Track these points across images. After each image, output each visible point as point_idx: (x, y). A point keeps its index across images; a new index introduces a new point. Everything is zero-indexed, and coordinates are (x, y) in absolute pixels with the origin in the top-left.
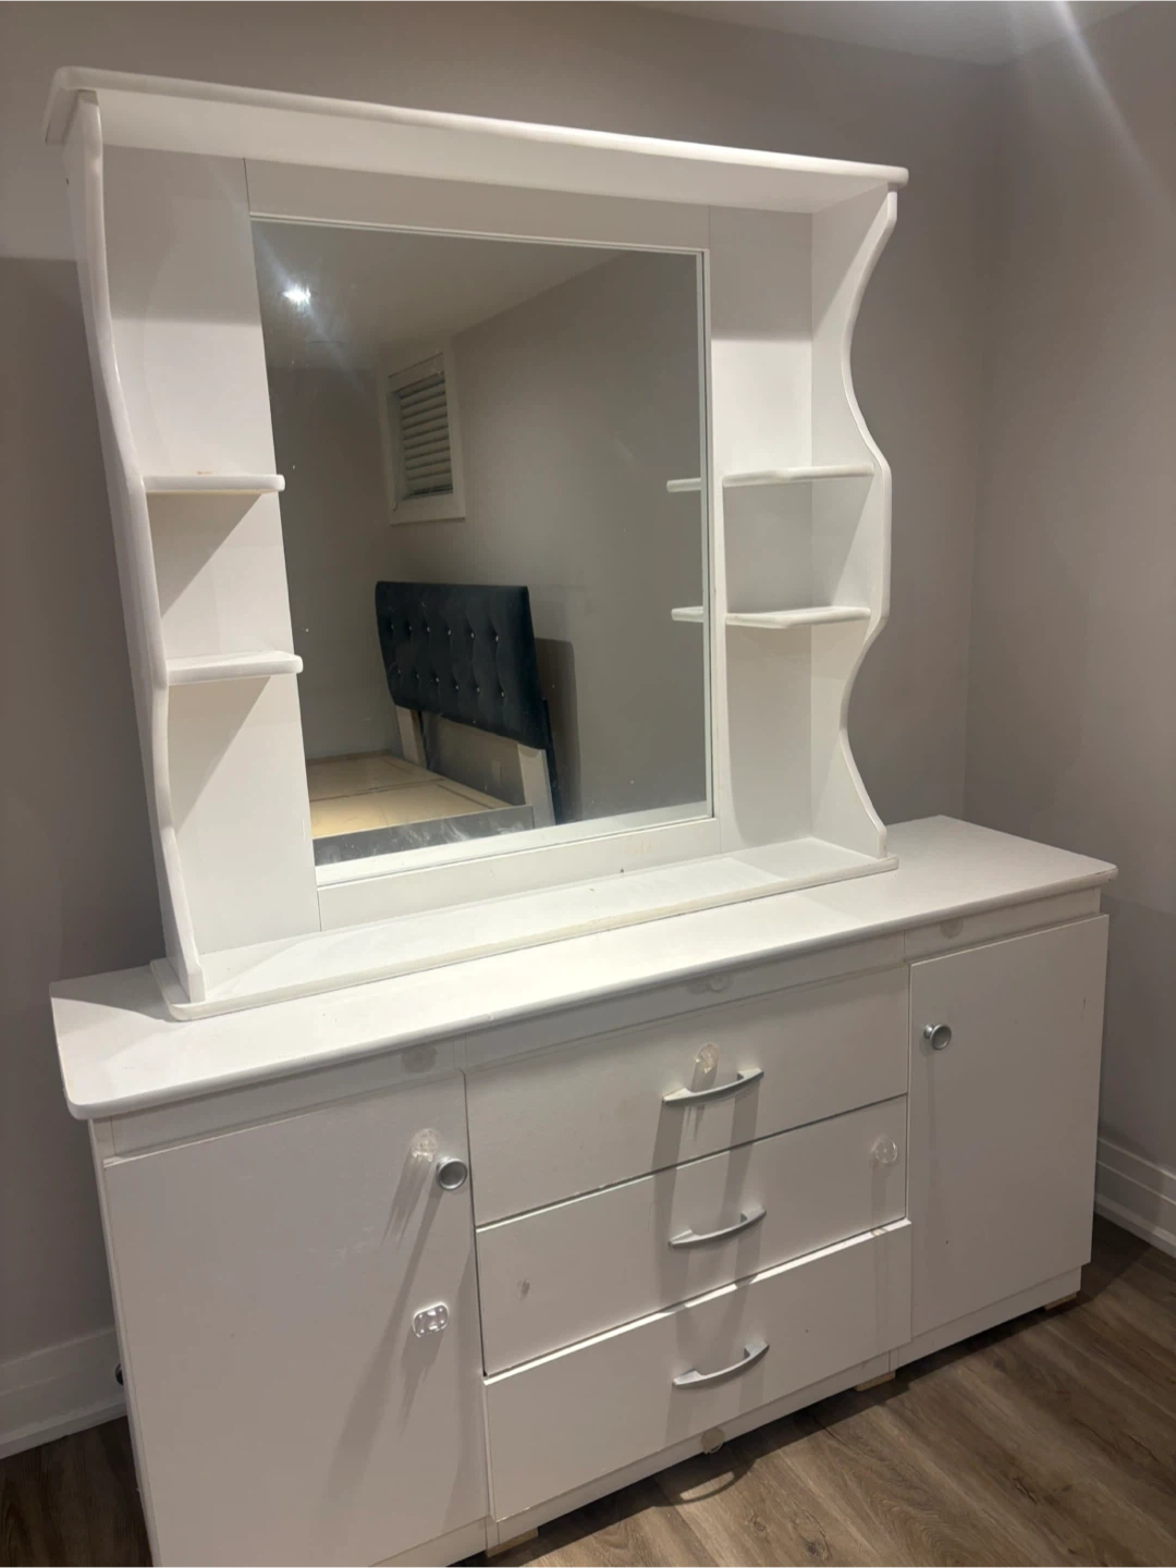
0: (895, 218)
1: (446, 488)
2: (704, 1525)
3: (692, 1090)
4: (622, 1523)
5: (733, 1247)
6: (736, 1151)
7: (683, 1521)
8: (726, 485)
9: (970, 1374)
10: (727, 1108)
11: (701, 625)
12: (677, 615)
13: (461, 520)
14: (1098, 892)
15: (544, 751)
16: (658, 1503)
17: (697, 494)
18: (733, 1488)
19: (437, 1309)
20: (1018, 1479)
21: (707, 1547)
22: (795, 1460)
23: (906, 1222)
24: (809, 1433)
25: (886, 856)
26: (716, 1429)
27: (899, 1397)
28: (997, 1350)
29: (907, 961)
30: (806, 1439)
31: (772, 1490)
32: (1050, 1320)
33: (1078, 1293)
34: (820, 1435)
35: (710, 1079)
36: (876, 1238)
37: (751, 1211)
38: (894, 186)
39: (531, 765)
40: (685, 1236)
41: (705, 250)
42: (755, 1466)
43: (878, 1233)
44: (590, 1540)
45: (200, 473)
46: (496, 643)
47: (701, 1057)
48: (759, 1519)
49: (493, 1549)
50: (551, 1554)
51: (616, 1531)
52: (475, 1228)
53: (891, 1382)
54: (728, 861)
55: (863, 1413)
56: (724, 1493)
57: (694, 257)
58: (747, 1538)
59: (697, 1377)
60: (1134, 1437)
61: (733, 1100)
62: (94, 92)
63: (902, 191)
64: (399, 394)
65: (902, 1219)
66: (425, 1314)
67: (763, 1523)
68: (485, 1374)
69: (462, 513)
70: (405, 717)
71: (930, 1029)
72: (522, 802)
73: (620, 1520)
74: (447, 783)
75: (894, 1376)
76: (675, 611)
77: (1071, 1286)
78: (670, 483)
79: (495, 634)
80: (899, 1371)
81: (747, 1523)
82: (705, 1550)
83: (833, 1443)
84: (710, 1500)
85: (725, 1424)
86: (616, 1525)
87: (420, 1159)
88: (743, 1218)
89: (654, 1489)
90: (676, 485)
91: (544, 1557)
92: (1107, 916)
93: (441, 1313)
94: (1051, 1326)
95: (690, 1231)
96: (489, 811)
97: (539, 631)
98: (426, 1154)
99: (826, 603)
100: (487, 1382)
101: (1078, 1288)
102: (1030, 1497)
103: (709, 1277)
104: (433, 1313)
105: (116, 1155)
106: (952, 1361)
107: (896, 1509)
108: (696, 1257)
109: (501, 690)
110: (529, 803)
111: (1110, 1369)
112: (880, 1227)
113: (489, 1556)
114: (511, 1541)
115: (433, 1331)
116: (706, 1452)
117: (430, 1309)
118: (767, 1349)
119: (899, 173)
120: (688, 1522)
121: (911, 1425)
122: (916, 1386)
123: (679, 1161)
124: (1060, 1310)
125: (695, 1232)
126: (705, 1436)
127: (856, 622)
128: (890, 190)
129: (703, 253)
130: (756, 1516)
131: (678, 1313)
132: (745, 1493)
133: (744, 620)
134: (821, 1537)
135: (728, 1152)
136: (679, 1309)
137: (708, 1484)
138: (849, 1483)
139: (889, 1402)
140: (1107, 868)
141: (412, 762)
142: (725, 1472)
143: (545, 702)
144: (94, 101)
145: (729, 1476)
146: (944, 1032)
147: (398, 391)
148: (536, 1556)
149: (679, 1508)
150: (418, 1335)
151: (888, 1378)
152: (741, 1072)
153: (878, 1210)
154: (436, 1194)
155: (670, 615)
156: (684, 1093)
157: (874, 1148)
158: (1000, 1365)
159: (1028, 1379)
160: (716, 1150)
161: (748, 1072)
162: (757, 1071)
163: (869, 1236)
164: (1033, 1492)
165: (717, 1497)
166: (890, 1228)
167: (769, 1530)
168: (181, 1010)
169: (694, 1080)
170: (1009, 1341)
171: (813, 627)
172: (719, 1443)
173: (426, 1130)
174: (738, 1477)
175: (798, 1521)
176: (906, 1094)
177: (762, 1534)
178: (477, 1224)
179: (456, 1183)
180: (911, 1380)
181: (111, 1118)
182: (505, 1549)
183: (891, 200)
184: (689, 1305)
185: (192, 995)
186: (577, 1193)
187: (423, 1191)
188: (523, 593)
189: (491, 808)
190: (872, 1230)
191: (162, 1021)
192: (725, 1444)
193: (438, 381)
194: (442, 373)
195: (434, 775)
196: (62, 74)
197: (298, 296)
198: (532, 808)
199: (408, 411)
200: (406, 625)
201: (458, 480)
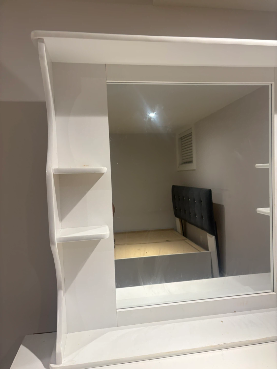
1: (191, 162)
11: (269, 216)
12: (259, 211)
13: (195, 170)
15: (215, 236)
39: (211, 240)
41: (273, 83)
46: (202, 204)
57: (268, 86)
62: (43, 39)
64: (181, 139)
69: (195, 168)
70: (178, 221)
72: (208, 250)
74: (188, 241)
76: (258, 209)
78: (257, 165)
79: (201, 202)
90: (258, 166)
96: (199, 252)
97: (214, 201)
109: (202, 217)
110: (210, 251)
129: (272, 84)
141: (178, 232)
143: (216, 222)
144: (42, 41)
155: (256, 211)
188: (210, 191)
189: (200, 251)
193: (190, 134)
194: (192, 133)
195: (184, 238)
196: (33, 33)
197: (152, 115)
198: (210, 252)
199: (183, 143)
200: (179, 197)
201: (194, 160)
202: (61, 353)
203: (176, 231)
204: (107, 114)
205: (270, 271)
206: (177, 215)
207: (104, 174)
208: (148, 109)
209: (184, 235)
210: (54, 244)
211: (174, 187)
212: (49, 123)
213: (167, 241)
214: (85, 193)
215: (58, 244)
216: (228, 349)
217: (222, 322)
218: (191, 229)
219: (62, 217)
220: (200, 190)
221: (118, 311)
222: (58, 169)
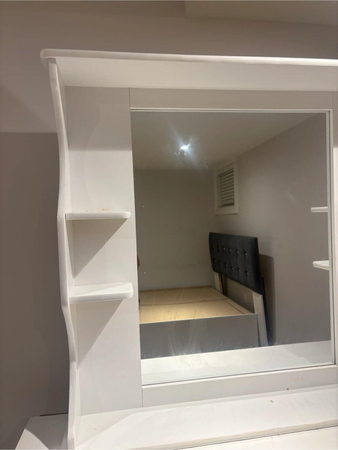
1: (232, 204)
11: (328, 271)
12: (316, 265)
13: (237, 214)
15: (262, 295)
17: (326, 214)
39: (257, 300)
41: (331, 110)
46: (246, 256)
57: (325, 114)
62: (55, 59)
64: (220, 176)
69: (237, 212)
72: (254, 312)
74: (229, 301)
76: (315, 262)
78: (312, 208)
79: (245, 253)
90: (314, 209)
96: (243, 315)
109: (247, 272)
110: (256, 313)
129: (329, 111)
141: (217, 290)
143: (263, 278)
144: (54, 61)
155: (312, 265)
188: (255, 240)
193: (231, 171)
194: (233, 169)
195: (224, 297)
196: (42, 52)
197: (185, 148)
198: (257, 315)
199: (222, 181)
200: (218, 247)
201: (236, 201)
202: (73, 440)
203: (215, 288)
204: (131, 148)
205: (330, 339)
206: (215, 269)
207: (127, 220)
208: (180, 141)
209: (224, 294)
210: (66, 305)
211: (211, 235)
212: (61, 159)
213: (204, 301)
214: (103, 243)
215: (70, 305)
216: (279, 435)
217: (272, 401)
218: (233, 286)
219: (75, 273)
220: (243, 238)
221: (143, 387)
222: (71, 215)
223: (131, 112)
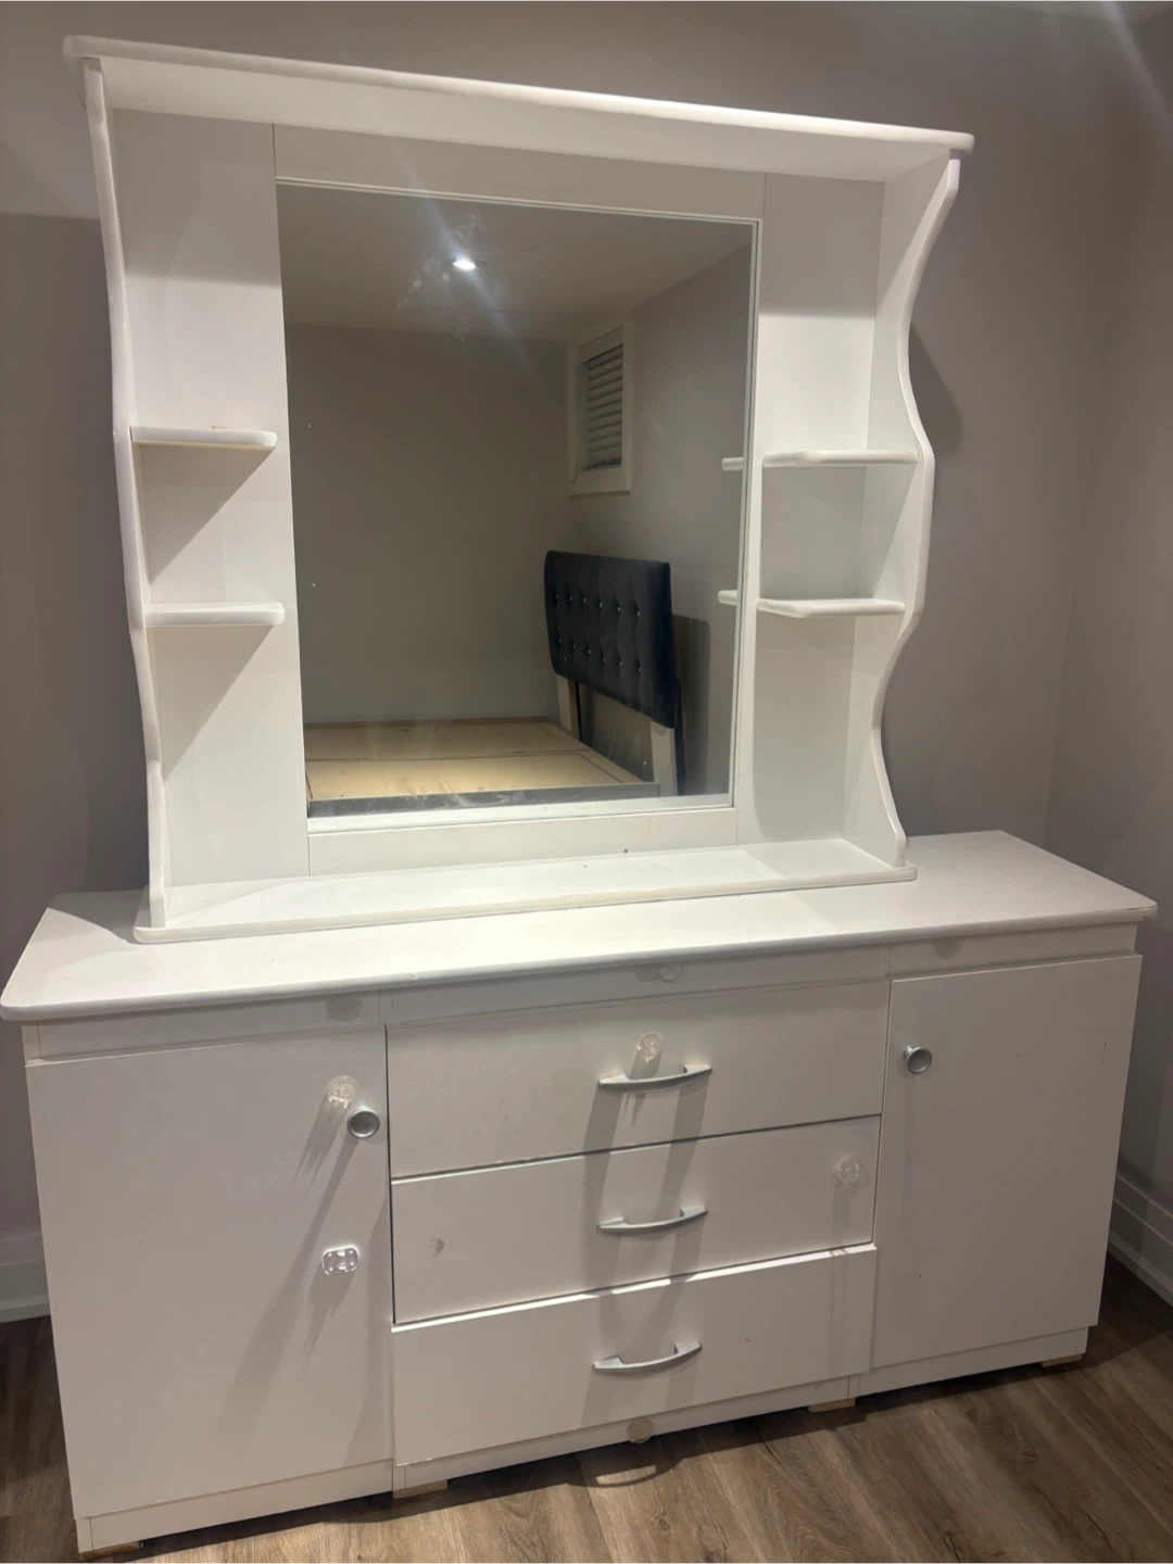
0: (957, 187)
1: (616, 462)
2: (609, 1512)
3: (631, 1078)
4: (532, 1492)
5: (669, 1242)
6: (679, 1146)
7: (591, 1503)
8: (766, 466)
9: (936, 1418)
10: (672, 1099)
13: (627, 493)
14: (1133, 930)
15: (673, 730)
16: (571, 1482)
17: (740, 472)
18: (651, 1482)
19: (347, 1251)
20: (949, 1534)
21: (605, 1534)
22: (723, 1469)
23: (871, 1247)
24: (744, 1444)
25: (903, 865)
26: (644, 1419)
27: (853, 1426)
28: (975, 1399)
29: (889, 976)
30: (741, 1449)
31: (689, 1492)
32: (1043, 1379)
33: (1084, 1355)
34: (757, 1448)
35: (653, 1067)
36: (834, 1258)
37: (691, 1208)
38: (956, 153)
39: (661, 741)
40: (614, 1221)
41: (760, 220)
42: (681, 1465)
43: (837, 1253)
44: (495, 1503)
45: (213, 427)
46: (638, 618)
47: (643, 1044)
48: (665, 1518)
49: (400, 1491)
50: (454, 1508)
51: (523, 1500)
52: (390, 1180)
53: (847, 1409)
54: (739, 852)
55: (808, 1435)
56: (640, 1485)
57: (751, 227)
58: (647, 1534)
59: (617, 1364)
60: (1093, 1517)
61: (677, 1092)
62: (98, 60)
63: (967, 159)
64: (588, 364)
65: (869, 1243)
66: (335, 1253)
67: (669, 1522)
68: (394, 1322)
69: (628, 487)
70: (563, 685)
71: (910, 1050)
72: (652, 779)
73: (530, 1489)
74: (591, 754)
75: (853, 1404)
76: (720, 592)
77: (1077, 1346)
78: (725, 460)
79: (636, 609)
80: (859, 1400)
81: (652, 1519)
82: (602, 1536)
83: (765, 1457)
84: (624, 1489)
85: (655, 1415)
86: (525, 1494)
87: (336, 1105)
88: (682, 1214)
89: (573, 1467)
90: (728, 463)
91: (446, 1510)
92: (1140, 956)
93: (351, 1256)
94: (1042, 1385)
95: (621, 1219)
96: (617, 784)
97: (679, 607)
98: (341, 1100)
99: (869, 595)
100: (394, 1330)
101: (1084, 1351)
102: (956, 1555)
103: (641, 1267)
104: (342, 1254)
105: (41, 1057)
106: (921, 1401)
107: (808, 1537)
108: (627, 1244)
109: (638, 666)
110: (657, 780)
111: (1092, 1441)
112: (841, 1248)
113: (395, 1497)
114: (415, 1488)
115: (343, 1271)
116: (632, 1441)
117: (341, 1250)
118: (699, 1350)
119: (963, 139)
120: (595, 1505)
121: (855, 1457)
122: (875, 1419)
123: (614, 1146)
124: (1058, 1369)
125: (626, 1221)
126: (633, 1423)
127: (892, 617)
128: (952, 157)
129: (758, 223)
130: (664, 1514)
131: (602, 1298)
132: (662, 1489)
133: (772, 607)
134: (721, 1547)
135: (669, 1145)
136: (604, 1293)
137: (627, 1473)
138: (770, 1501)
139: (842, 1429)
140: (1143, 904)
141: (565, 730)
142: (649, 1464)
143: (679, 681)
144: (98, 69)
145: (651, 1470)
146: (922, 1056)
147: (586, 363)
148: (438, 1507)
149: (593, 1492)
150: (327, 1273)
151: (846, 1405)
152: (687, 1067)
153: (839, 1231)
154: (352, 1141)
156: (621, 1078)
157: (838, 1166)
158: (972, 1415)
159: (998, 1436)
160: (656, 1141)
161: (694, 1067)
162: (706, 1067)
163: (827, 1255)
164: (960, 1549)
165: (632, 1487)
166: (851, 1251)
167: (672, 1531)
168: (140, 932)
169: (634, 1066)
170: (991, 1393)
171: (857, 618)
172: (646, 1435)
173: (346, 1078)
174: (659, 1472)
175: (704, 1528)
176: (880, 1115)
177: (664, 1533)
178: (393, 1176)
179: (366, 1132)
180: (872, 1411)
181: (37, 1023)
182: (412, 1494)
183: (953, 167)
184: (615, 1292)
185: (153, 921)
186: (501, 1162)
187: (338, 1135)
188: (665, 570)
189: (620, 781)
190: (831, 1250)
191: (124, 941)
192: (654, 1438)
193: (616, 353)
194: (622, 346)
195: (583, 746)
196: (68, 42)
197: (465, 264)
198: (659, 786)
199: (596, 382)
200: (568, 595)
201: (627, 453)
202: (162, 901)
203: (556, 722)
204: (280, 279)
206: (559, 667)
209: (581, 740)
210: (138, 626)
211: (553, 559)
212: (111, 298)
213: (518, 754)
215: (147, 629)
216: (580, 908)
217: (586, 866)
218: (606, 710)
219: (152, 574)
220: (634, 567)
221: (311, 836)
222: (143, 430)
223: (278, 186)
